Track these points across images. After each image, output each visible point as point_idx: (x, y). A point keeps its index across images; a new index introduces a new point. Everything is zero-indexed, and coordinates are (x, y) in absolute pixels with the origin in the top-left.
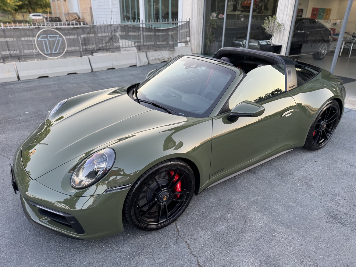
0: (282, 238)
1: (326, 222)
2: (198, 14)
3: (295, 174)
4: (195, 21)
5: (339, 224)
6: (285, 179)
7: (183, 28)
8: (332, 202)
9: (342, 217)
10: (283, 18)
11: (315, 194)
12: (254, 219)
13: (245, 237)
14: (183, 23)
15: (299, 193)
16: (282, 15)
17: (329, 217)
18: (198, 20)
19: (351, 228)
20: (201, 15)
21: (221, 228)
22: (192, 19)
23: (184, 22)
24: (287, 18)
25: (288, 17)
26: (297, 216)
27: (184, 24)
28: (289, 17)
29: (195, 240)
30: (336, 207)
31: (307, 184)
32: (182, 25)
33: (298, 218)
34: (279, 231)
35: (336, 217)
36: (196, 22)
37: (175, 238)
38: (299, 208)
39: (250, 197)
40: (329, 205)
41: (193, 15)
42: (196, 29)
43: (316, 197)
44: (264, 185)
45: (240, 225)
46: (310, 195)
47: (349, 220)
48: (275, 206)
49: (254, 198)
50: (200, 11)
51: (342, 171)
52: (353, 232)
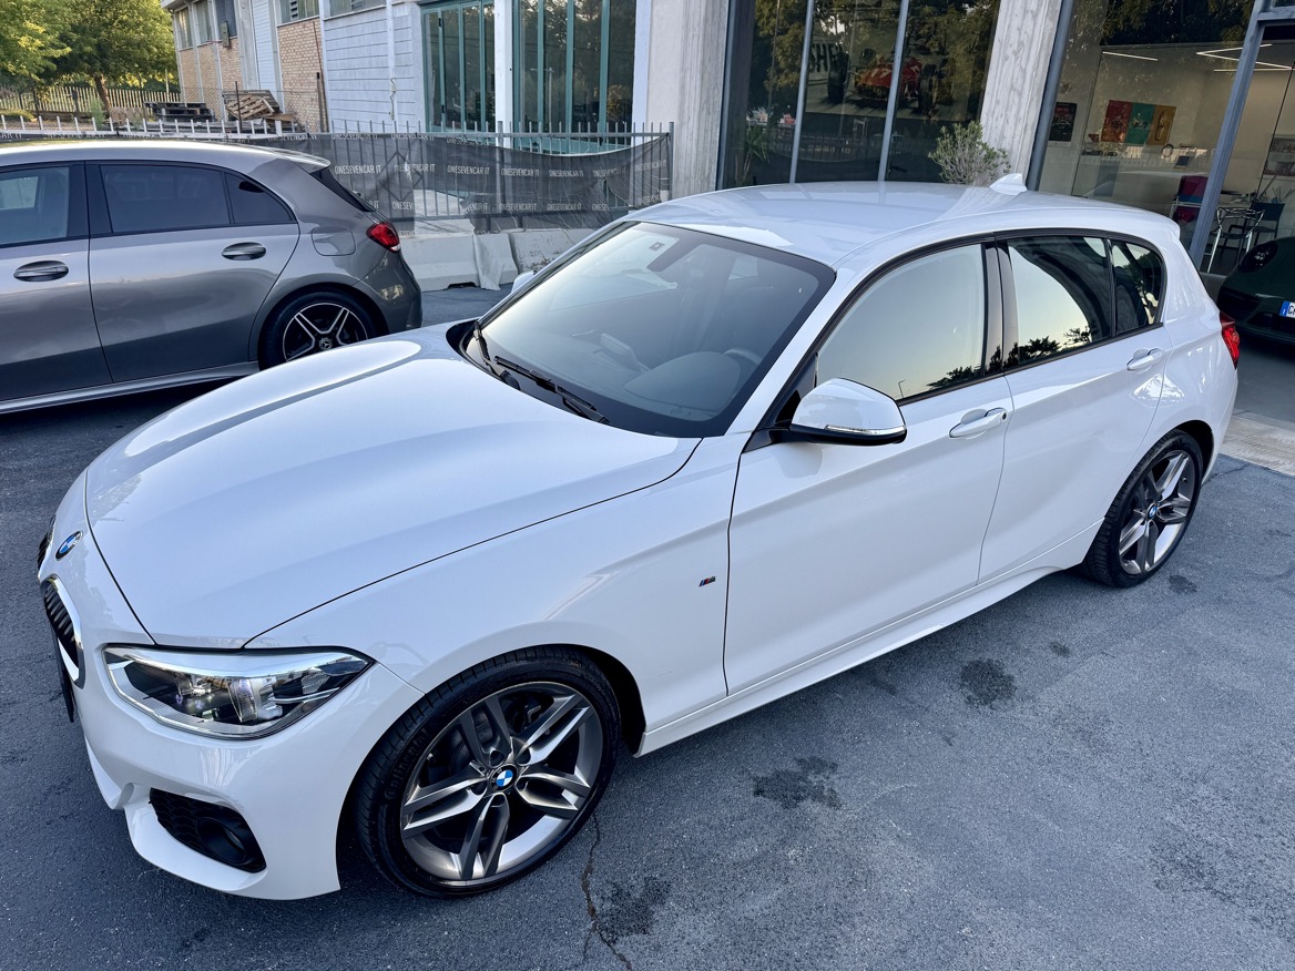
0: (992, 945)
1: (1157, 886)
2: (701, 109)
3: (1043, 697)
4: (692, 134)
5: (1207, 894)
6: (1004, 714)
7: (649, 156)
8: (1178, 807)
9: (1219, 866)
10: (1003, 131)
11: (1115, 775)
12: (886, 871)
13: (848, 940)
14: (648, 139)
15: (1058, 772)
16: (1001, 121)
17: (1169, 867)
18: (702, 132)
19: (1249, 911)
20: (714, 112)
21: (758, 905)
22: (682, 124)
23: (652, 135)
24: (1018, 133)
25: (1020, 127)
26: (1050, 860)
27: (652, 142)
28: (1025, 130)
29: (658, 948)
30: (1193, 827)
31: (1085, 735)
32: (644, 146)
33: (1054, 868)
34: (979, 918)
35: (1194, 869)
36: (695, 136)
37: (581, 942)
38: (1057, 828)
39: (873, 783)
40: (1169, 818)
41: (686, 112)
42: (693, 161)
43: (1121, 788)
44: (926, 737)
45: (834, 892)
46: (1098, 779)
47: (1243, 879)
48: (965, 820)
49: (890, 787)
50: (708, 98)
51: (1216, 689)
52: (1258, 926)
